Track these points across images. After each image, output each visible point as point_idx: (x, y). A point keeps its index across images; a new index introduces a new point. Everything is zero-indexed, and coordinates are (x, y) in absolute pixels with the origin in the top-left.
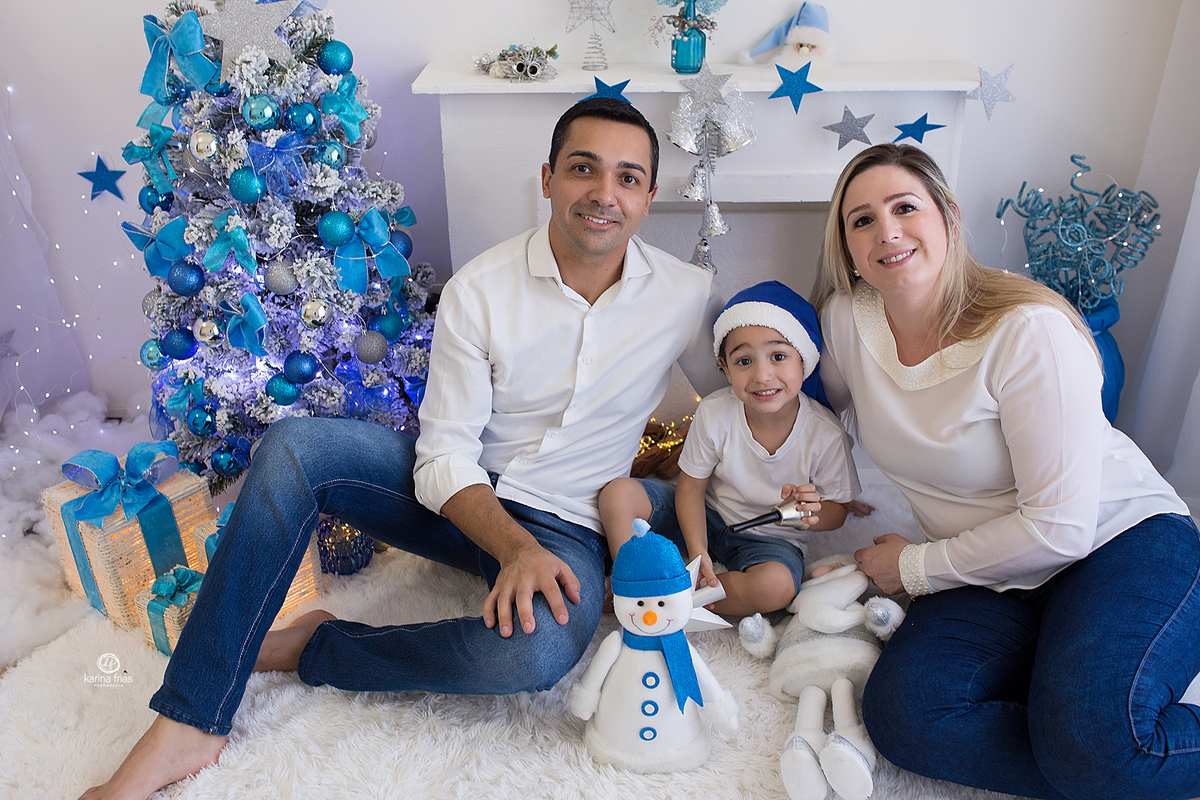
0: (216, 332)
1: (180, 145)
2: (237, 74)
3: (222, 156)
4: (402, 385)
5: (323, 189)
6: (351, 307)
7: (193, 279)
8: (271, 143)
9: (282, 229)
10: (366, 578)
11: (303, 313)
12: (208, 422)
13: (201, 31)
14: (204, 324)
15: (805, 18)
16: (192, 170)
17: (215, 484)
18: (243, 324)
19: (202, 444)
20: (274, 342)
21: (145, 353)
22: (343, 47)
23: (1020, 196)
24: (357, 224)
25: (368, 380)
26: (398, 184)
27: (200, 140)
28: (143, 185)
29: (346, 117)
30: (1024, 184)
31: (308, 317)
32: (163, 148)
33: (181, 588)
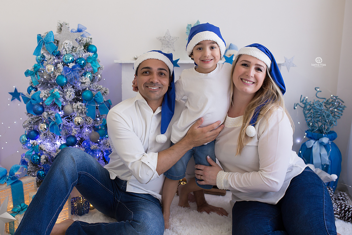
0: (46, 127)
1: (42, 72)
2: (63, 47)
3: (55, 71)
4: (103, 153)
5: (84, 83)
6: (90, 122)
7: (40, 109)
8: (70, 67)
9: (71, 93)
10: (87, 217)
11: (74, 121)
12: (38, 159)
13: (53, 38)
14: (42, 125)
15: (231, 48)
16: (45, 77)
17: (38, 183)
18: (55, 124)
19: (35, 171)
20: (64, 132)
21: (21, 139)
22: (95, 46)
23: (300, 100)
24: (94, 96)
25: (92, 147)
26: (108, 88)
27: (49, 67)
28: (29, 85)
29: (94, 65)
30: (302, 96)
31: (76, 122)
32: (37, 72)
33: (22, 209)
